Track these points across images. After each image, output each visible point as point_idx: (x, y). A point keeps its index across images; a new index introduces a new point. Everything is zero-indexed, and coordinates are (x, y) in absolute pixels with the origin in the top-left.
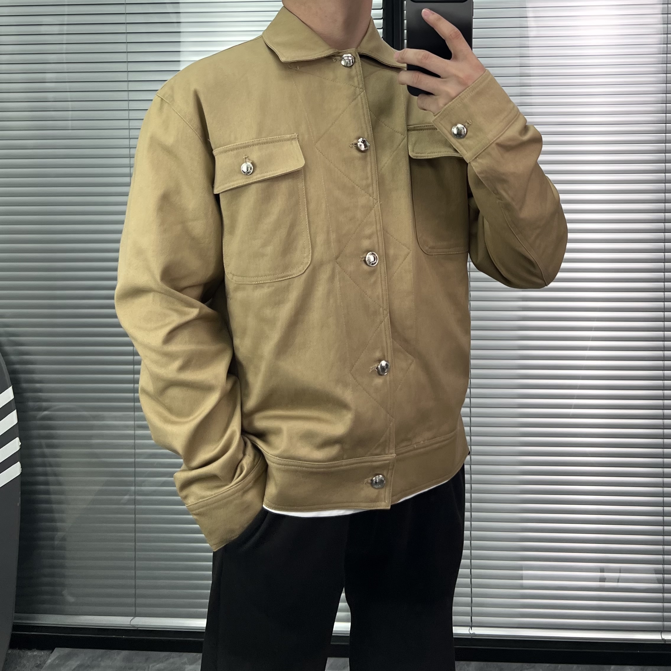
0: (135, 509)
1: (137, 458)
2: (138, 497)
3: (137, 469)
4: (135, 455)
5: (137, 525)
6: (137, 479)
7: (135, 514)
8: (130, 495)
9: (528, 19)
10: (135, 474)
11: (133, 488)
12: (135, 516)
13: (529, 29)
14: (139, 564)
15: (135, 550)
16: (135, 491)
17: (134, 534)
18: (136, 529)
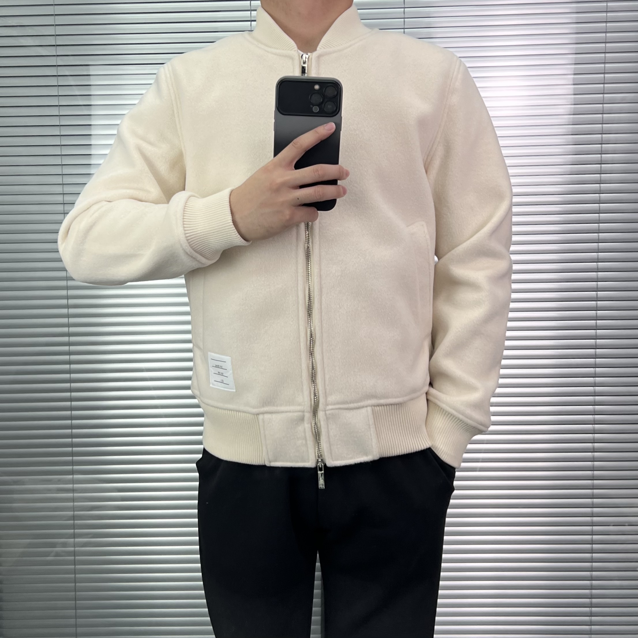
0: (75, 568)
1: (76, 520)
2: (78, 558)
3: (76, 531)
4: (74, 517)
5: (77, 584)
6: (76, 540)
7: (75, 574)
10: (74, 536)
14: (80, 621)
15: (76, 609)
17: (74, 593)
18: (76, 588)
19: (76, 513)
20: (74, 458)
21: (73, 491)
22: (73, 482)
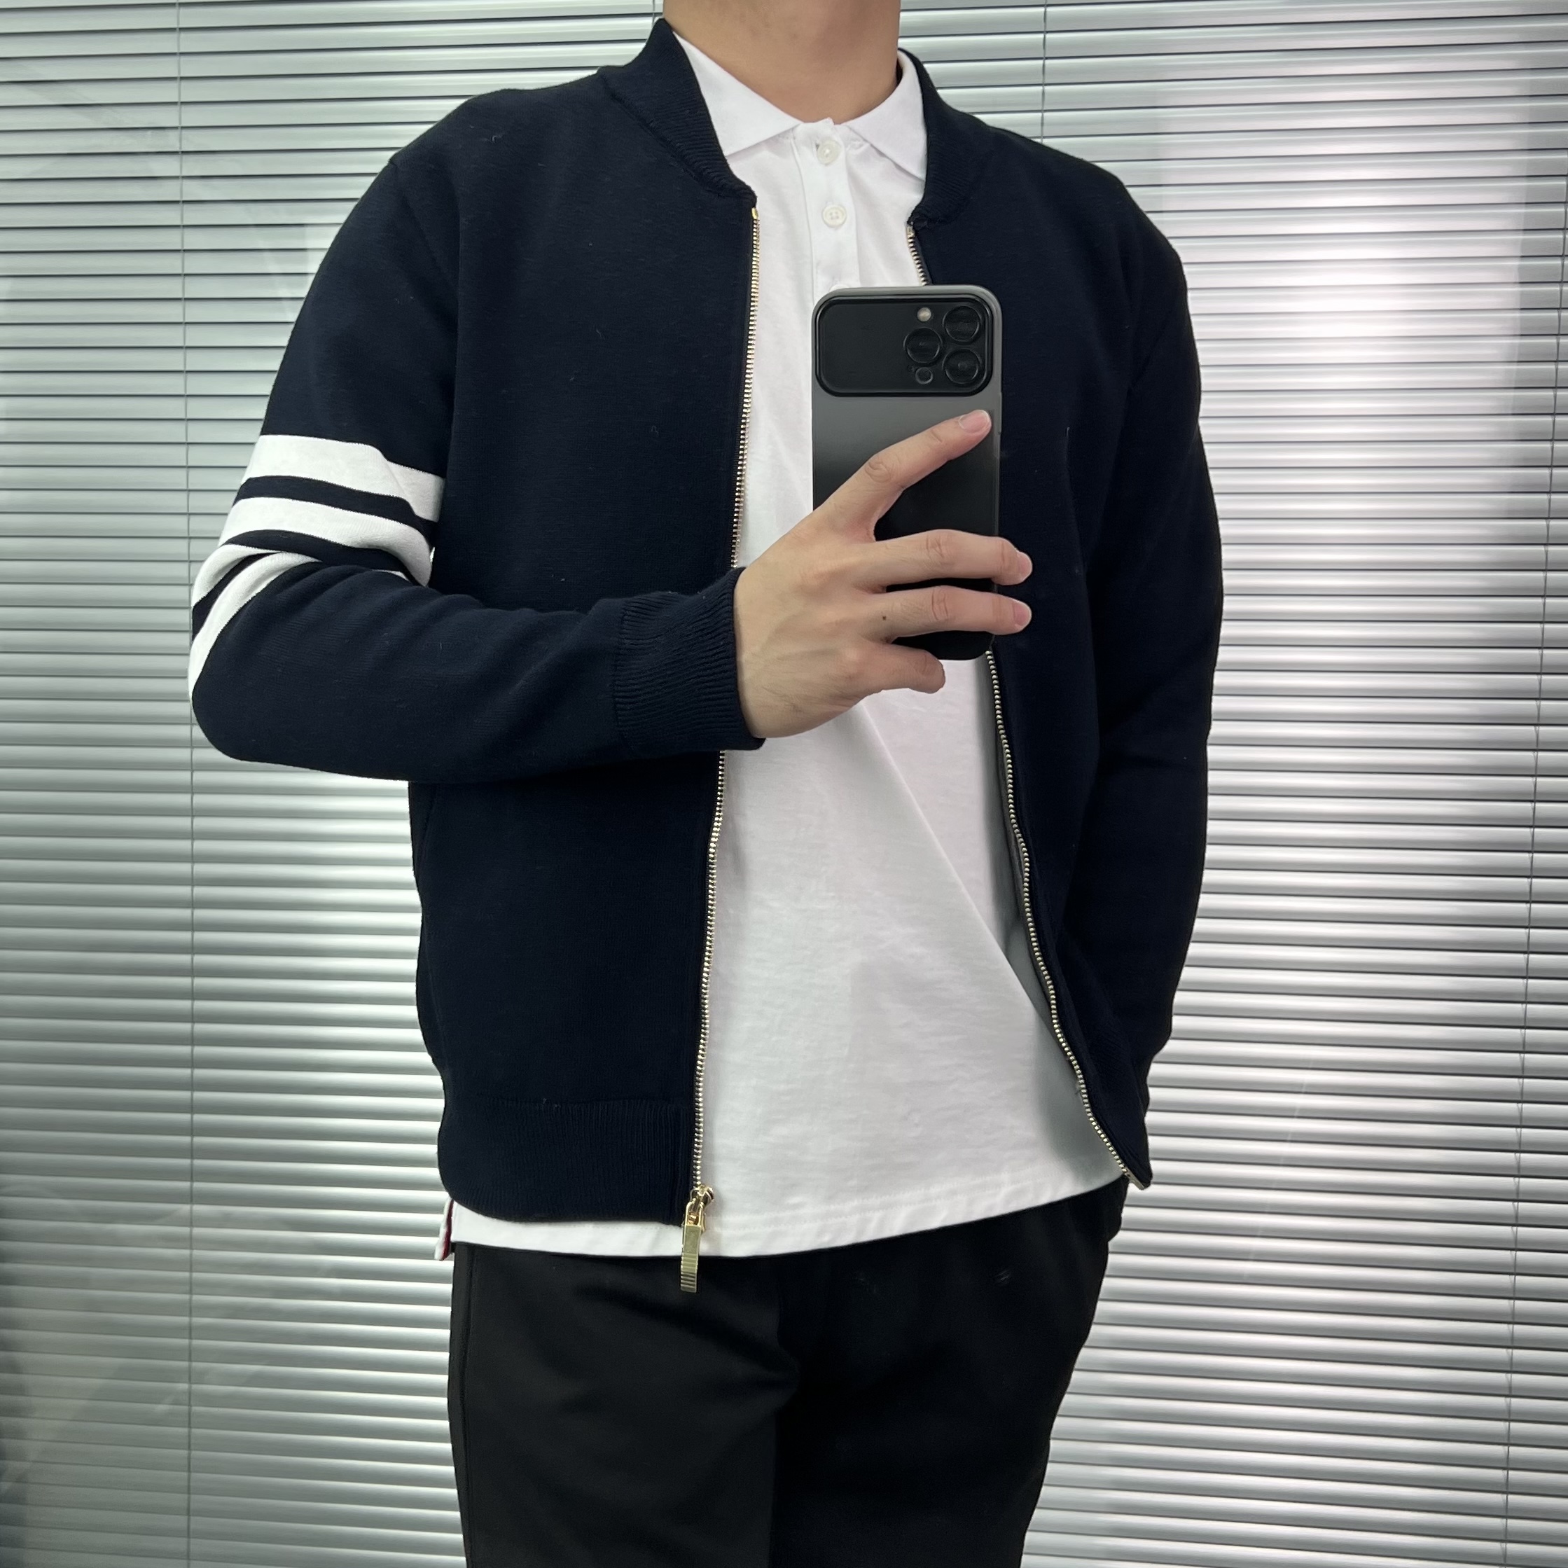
0: (189, 1436)
2: (197, 1409)
3: (196, 1342)
4: (191, 1310)
5: (193, 1475)
6: (194, 1364)
7: (189, 1448)
8: (176, 1403)
11: (184, 1386)
12: (189, 1454)
15: (188, 1534)
16: (190, 1393)
17: (186, 1496)
18: (192, 1484)
20: (198, 1162)
21: (190, 1242)
22: (191, 1221)
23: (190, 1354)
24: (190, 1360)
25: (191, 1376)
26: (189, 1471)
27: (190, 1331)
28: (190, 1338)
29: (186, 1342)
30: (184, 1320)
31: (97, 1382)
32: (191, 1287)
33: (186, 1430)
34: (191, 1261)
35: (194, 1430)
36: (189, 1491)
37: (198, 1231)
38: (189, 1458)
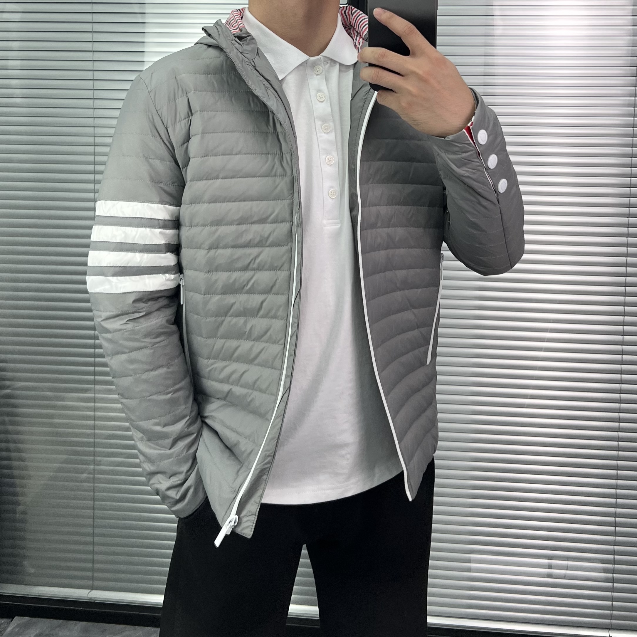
0: (94, 486)
1: (96, 439)
2: (96, 476)
3: (96, 449)
4: (94, 436)
6: (96, 458)
7: (94, 492)
8: (89, 473)
9: (494, 17)
11: (92, 467)
12: (94, 494)
13: (495, 27)
14: (97, 539)
15: (94, 526)
16: (94, 470)
17: (92, 511)
18: (95, 506)
19: (97, 431)
20: (96, 377)
21: (95, 409)
22: (94, 400)
23: (94, 454)
24: (94, 456)
25: (94, 463)
26: (94, 501)
27: (94, 445)
28: (94, 447)
29: (92, 449)
30: (92, 440)
31: (57, 465)
32: (94, 427)
33: (92, 485)
34: (94, 417)
35: (96, 485)
36: (94, 509)
37: (98, 405)
38: (94, 496)
